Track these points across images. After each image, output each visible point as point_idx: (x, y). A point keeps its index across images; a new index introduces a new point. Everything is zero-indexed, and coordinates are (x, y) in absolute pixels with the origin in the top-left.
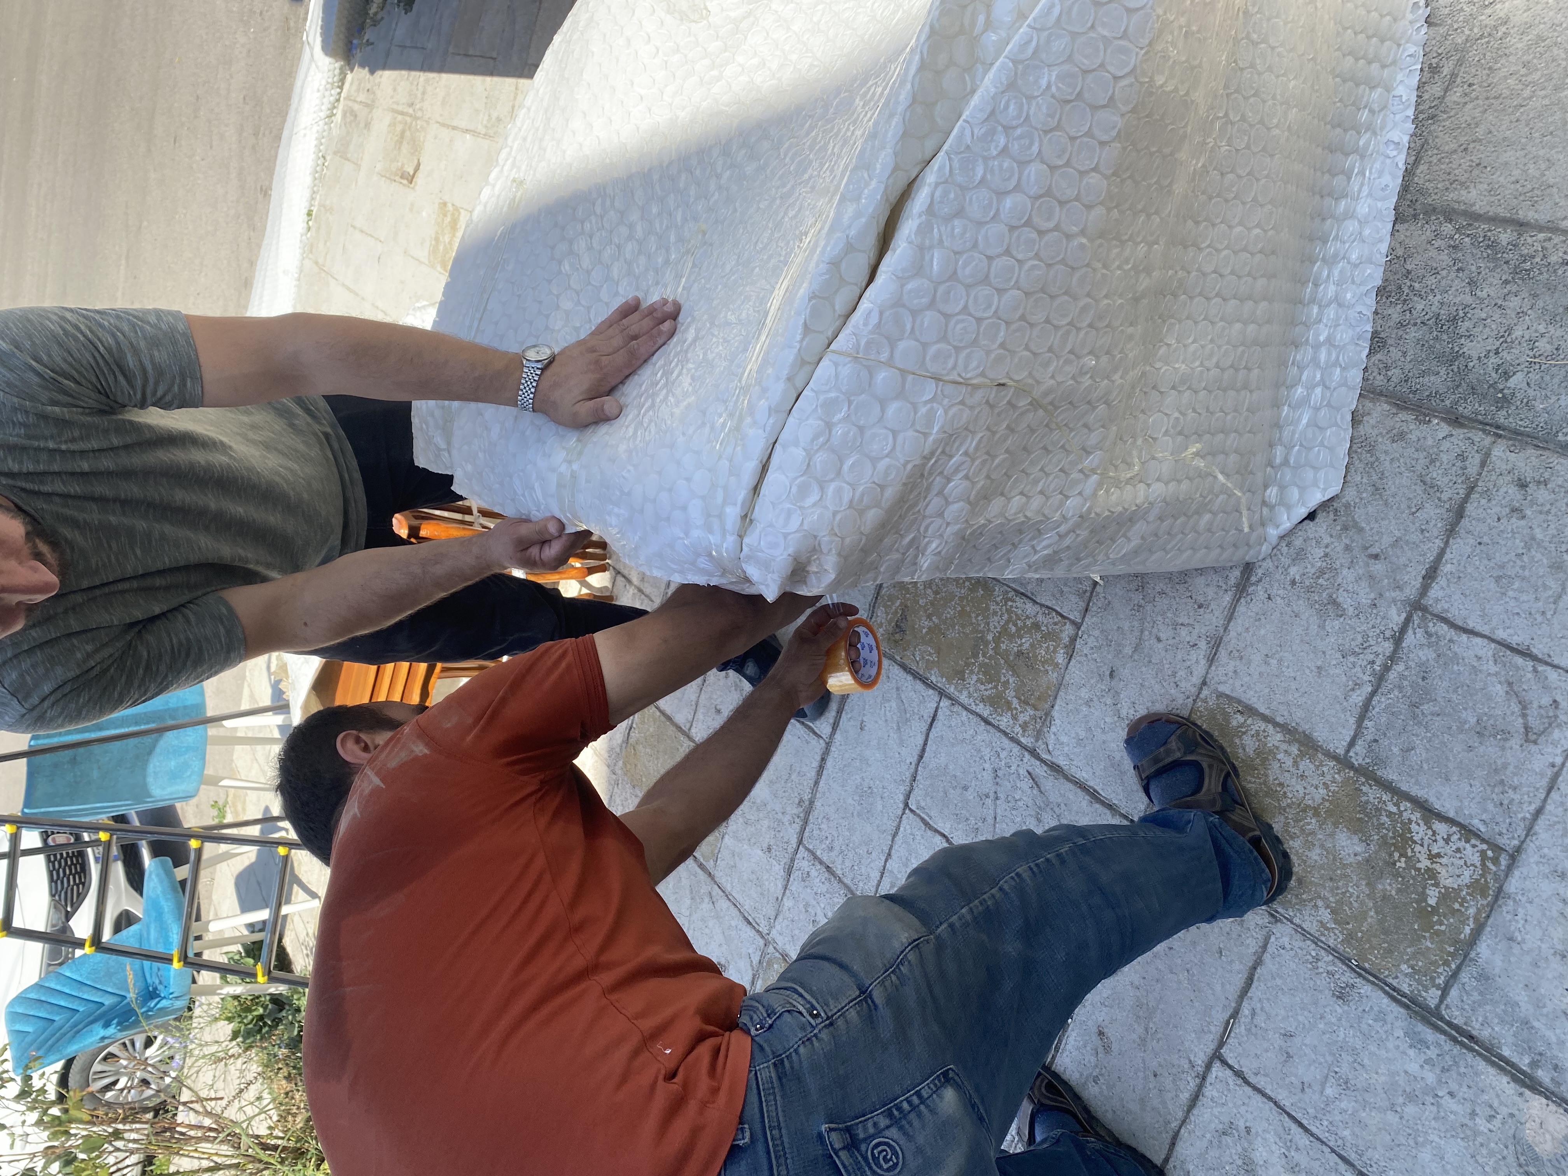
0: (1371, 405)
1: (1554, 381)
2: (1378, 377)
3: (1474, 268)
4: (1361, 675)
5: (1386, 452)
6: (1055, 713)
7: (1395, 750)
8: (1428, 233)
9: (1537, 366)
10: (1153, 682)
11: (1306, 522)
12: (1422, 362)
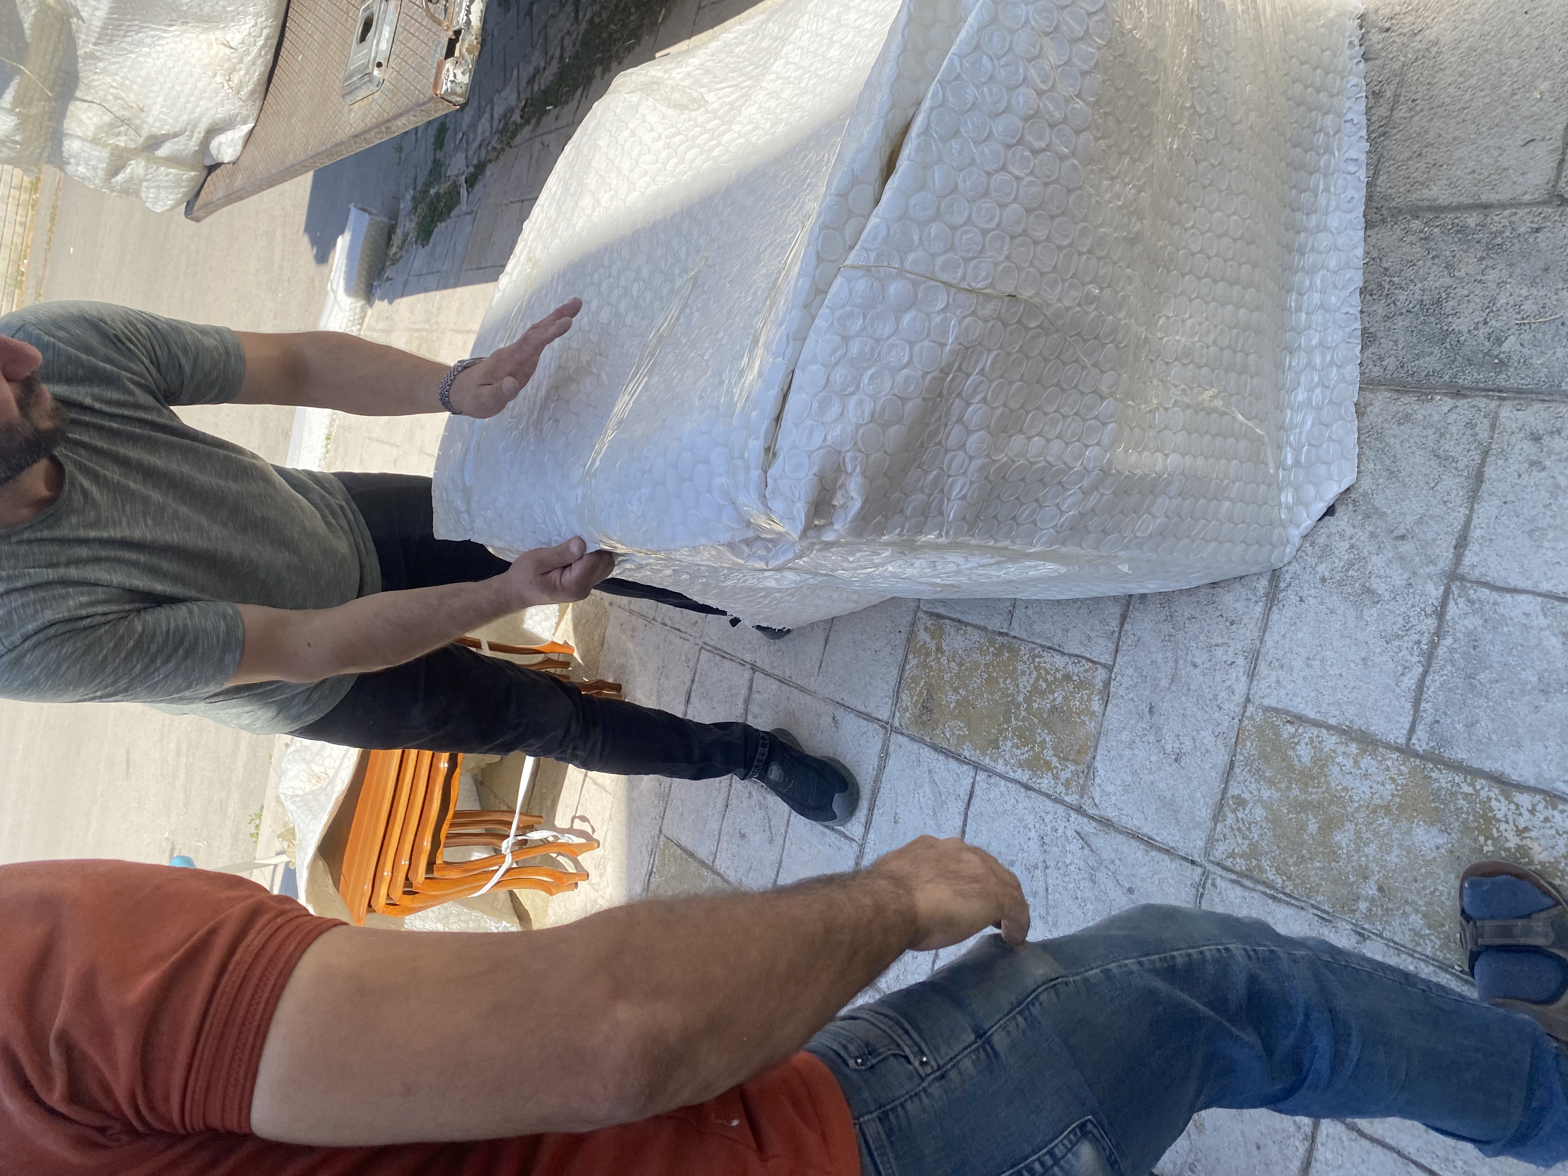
0: (1371, 396)
1: (1546, 337)
2: (1375, 369)
3: (1448, 253)
4: (1409, 657)
5: (1395, 436)
6: (1097, 764)
7: (1459, 727)
8: (1398, 232)
9: (1527, 327)
10: (1195, 709)
11: (1327, 518)
12: (1414, 347)
